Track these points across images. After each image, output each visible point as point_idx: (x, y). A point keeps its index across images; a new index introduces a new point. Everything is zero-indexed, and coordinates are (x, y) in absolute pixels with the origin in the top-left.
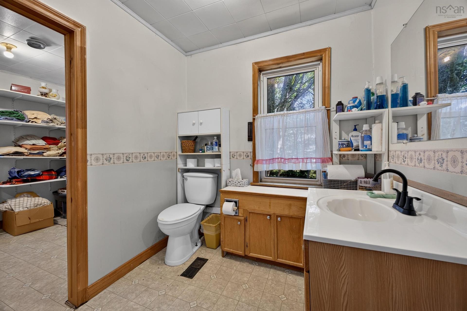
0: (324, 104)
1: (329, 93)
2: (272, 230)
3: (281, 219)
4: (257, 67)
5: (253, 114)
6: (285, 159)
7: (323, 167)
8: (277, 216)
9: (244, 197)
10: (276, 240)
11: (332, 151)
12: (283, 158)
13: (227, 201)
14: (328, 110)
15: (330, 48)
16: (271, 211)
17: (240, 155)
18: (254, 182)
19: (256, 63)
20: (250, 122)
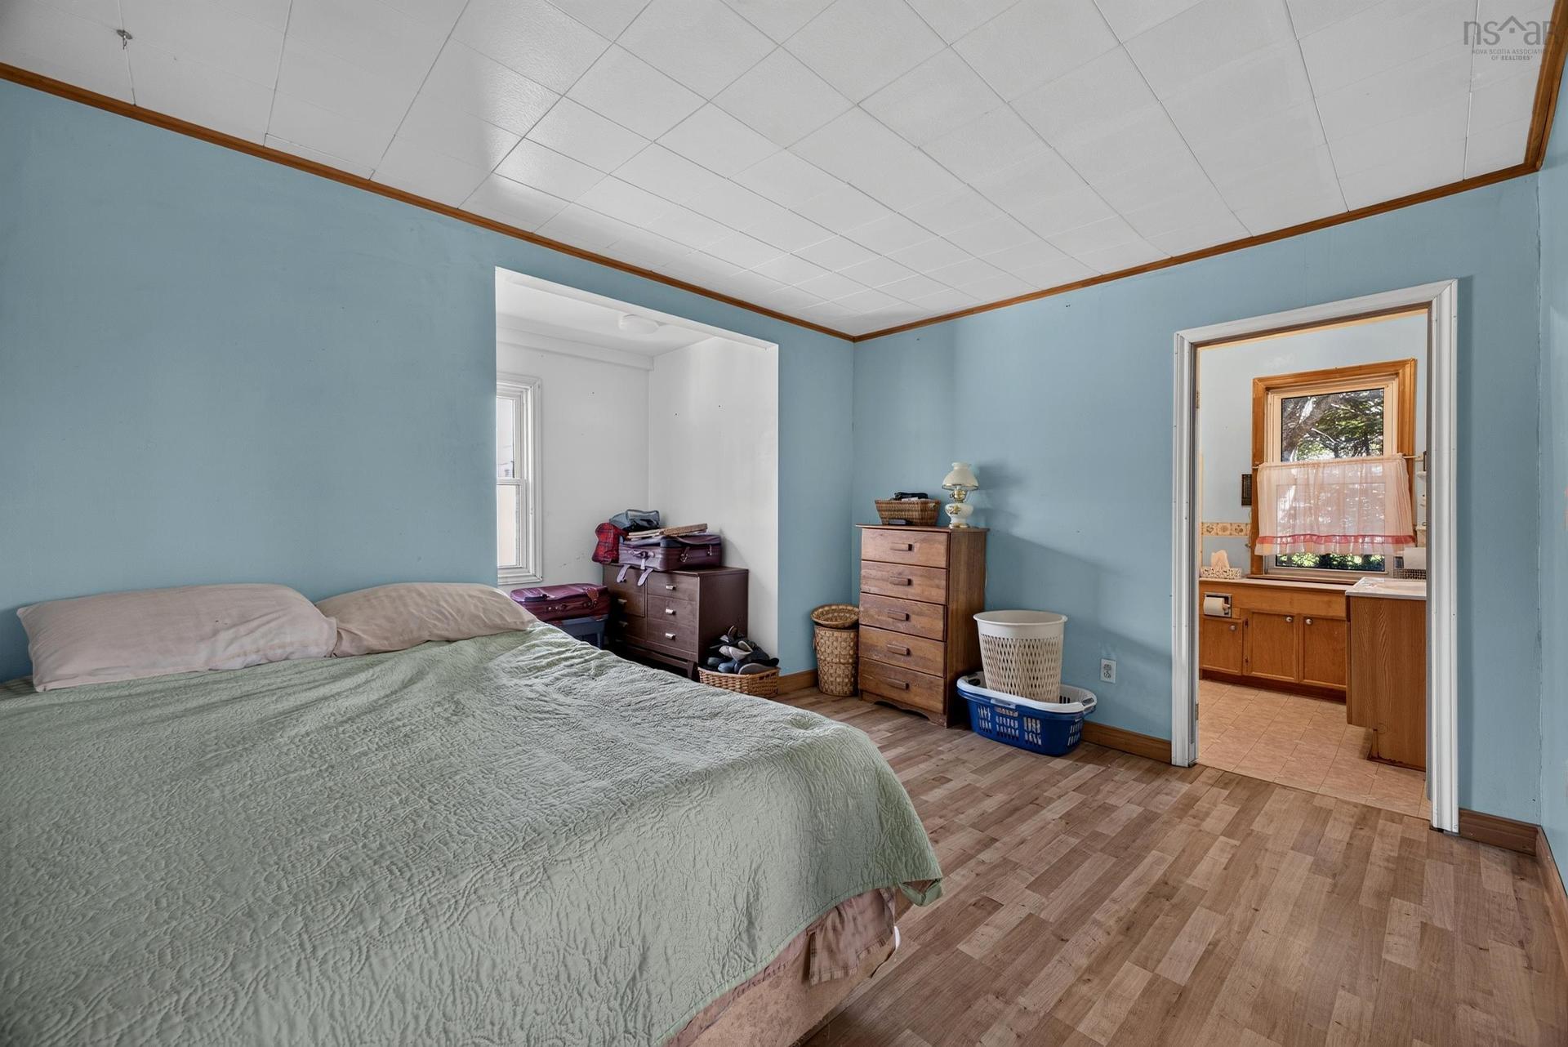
0: (1400, 448)
1: (1411, 431)
2: (1295, 639)
3: (1312, 622)
4: (1262, 386)
5: (1254, 461)
6: (1319, 536)
7: (1396, 551)
8: (1306, 618)
9: (1242, 591)
10: (1301, 651)
11: (1414, 525)
12: (1315, 535)
13: (1208, 596)
14: (1407, 460)
15: (1414, 360)
16: (1295, 611)
17: (1224, 529)
18: (1252, 573)
19: (1261, 380)
20: (1247, 475)
